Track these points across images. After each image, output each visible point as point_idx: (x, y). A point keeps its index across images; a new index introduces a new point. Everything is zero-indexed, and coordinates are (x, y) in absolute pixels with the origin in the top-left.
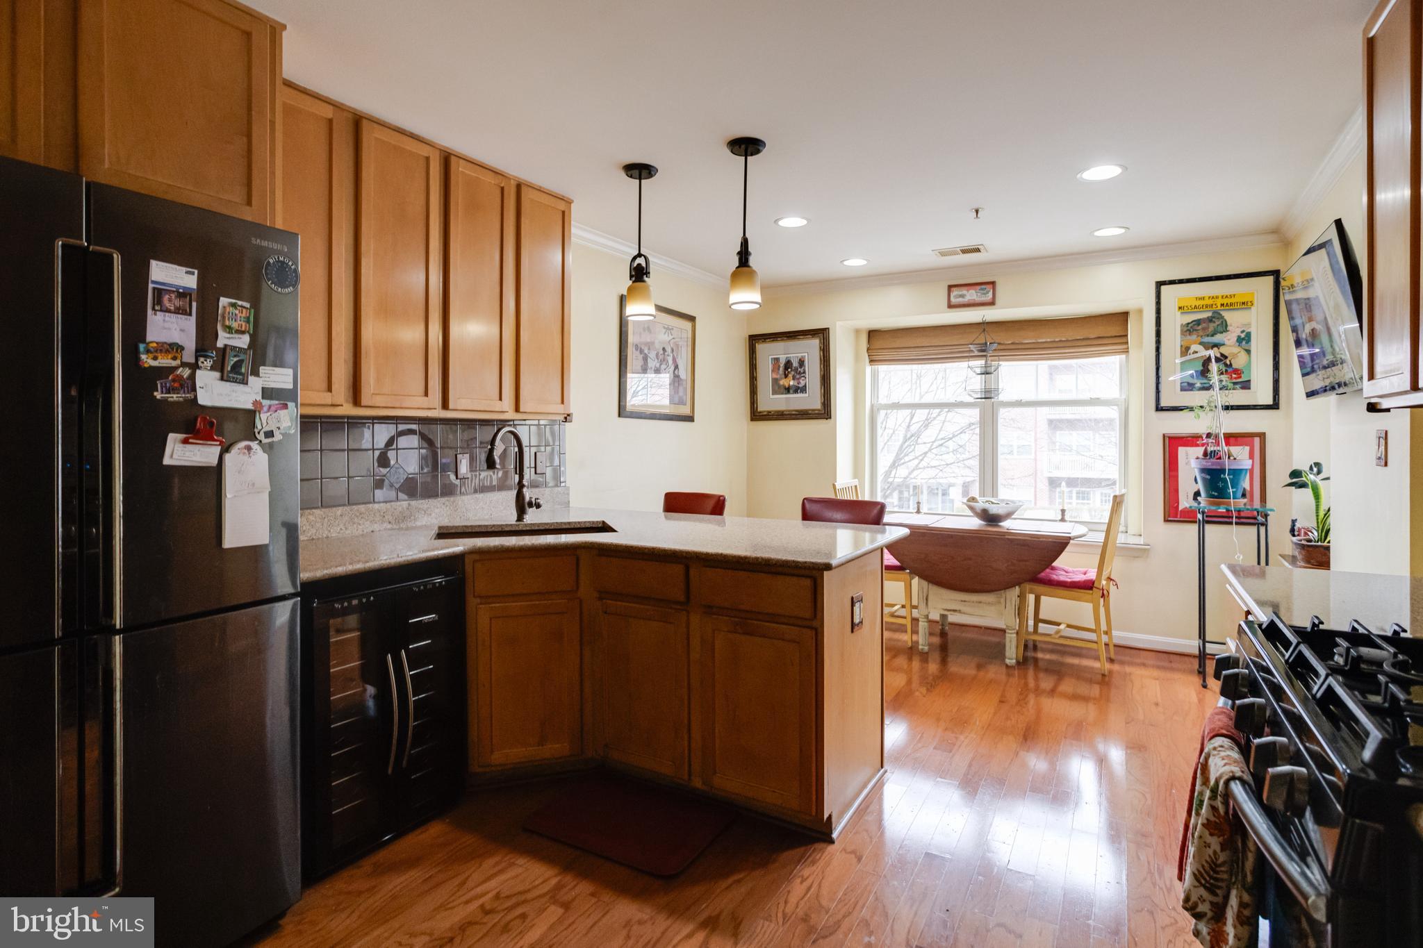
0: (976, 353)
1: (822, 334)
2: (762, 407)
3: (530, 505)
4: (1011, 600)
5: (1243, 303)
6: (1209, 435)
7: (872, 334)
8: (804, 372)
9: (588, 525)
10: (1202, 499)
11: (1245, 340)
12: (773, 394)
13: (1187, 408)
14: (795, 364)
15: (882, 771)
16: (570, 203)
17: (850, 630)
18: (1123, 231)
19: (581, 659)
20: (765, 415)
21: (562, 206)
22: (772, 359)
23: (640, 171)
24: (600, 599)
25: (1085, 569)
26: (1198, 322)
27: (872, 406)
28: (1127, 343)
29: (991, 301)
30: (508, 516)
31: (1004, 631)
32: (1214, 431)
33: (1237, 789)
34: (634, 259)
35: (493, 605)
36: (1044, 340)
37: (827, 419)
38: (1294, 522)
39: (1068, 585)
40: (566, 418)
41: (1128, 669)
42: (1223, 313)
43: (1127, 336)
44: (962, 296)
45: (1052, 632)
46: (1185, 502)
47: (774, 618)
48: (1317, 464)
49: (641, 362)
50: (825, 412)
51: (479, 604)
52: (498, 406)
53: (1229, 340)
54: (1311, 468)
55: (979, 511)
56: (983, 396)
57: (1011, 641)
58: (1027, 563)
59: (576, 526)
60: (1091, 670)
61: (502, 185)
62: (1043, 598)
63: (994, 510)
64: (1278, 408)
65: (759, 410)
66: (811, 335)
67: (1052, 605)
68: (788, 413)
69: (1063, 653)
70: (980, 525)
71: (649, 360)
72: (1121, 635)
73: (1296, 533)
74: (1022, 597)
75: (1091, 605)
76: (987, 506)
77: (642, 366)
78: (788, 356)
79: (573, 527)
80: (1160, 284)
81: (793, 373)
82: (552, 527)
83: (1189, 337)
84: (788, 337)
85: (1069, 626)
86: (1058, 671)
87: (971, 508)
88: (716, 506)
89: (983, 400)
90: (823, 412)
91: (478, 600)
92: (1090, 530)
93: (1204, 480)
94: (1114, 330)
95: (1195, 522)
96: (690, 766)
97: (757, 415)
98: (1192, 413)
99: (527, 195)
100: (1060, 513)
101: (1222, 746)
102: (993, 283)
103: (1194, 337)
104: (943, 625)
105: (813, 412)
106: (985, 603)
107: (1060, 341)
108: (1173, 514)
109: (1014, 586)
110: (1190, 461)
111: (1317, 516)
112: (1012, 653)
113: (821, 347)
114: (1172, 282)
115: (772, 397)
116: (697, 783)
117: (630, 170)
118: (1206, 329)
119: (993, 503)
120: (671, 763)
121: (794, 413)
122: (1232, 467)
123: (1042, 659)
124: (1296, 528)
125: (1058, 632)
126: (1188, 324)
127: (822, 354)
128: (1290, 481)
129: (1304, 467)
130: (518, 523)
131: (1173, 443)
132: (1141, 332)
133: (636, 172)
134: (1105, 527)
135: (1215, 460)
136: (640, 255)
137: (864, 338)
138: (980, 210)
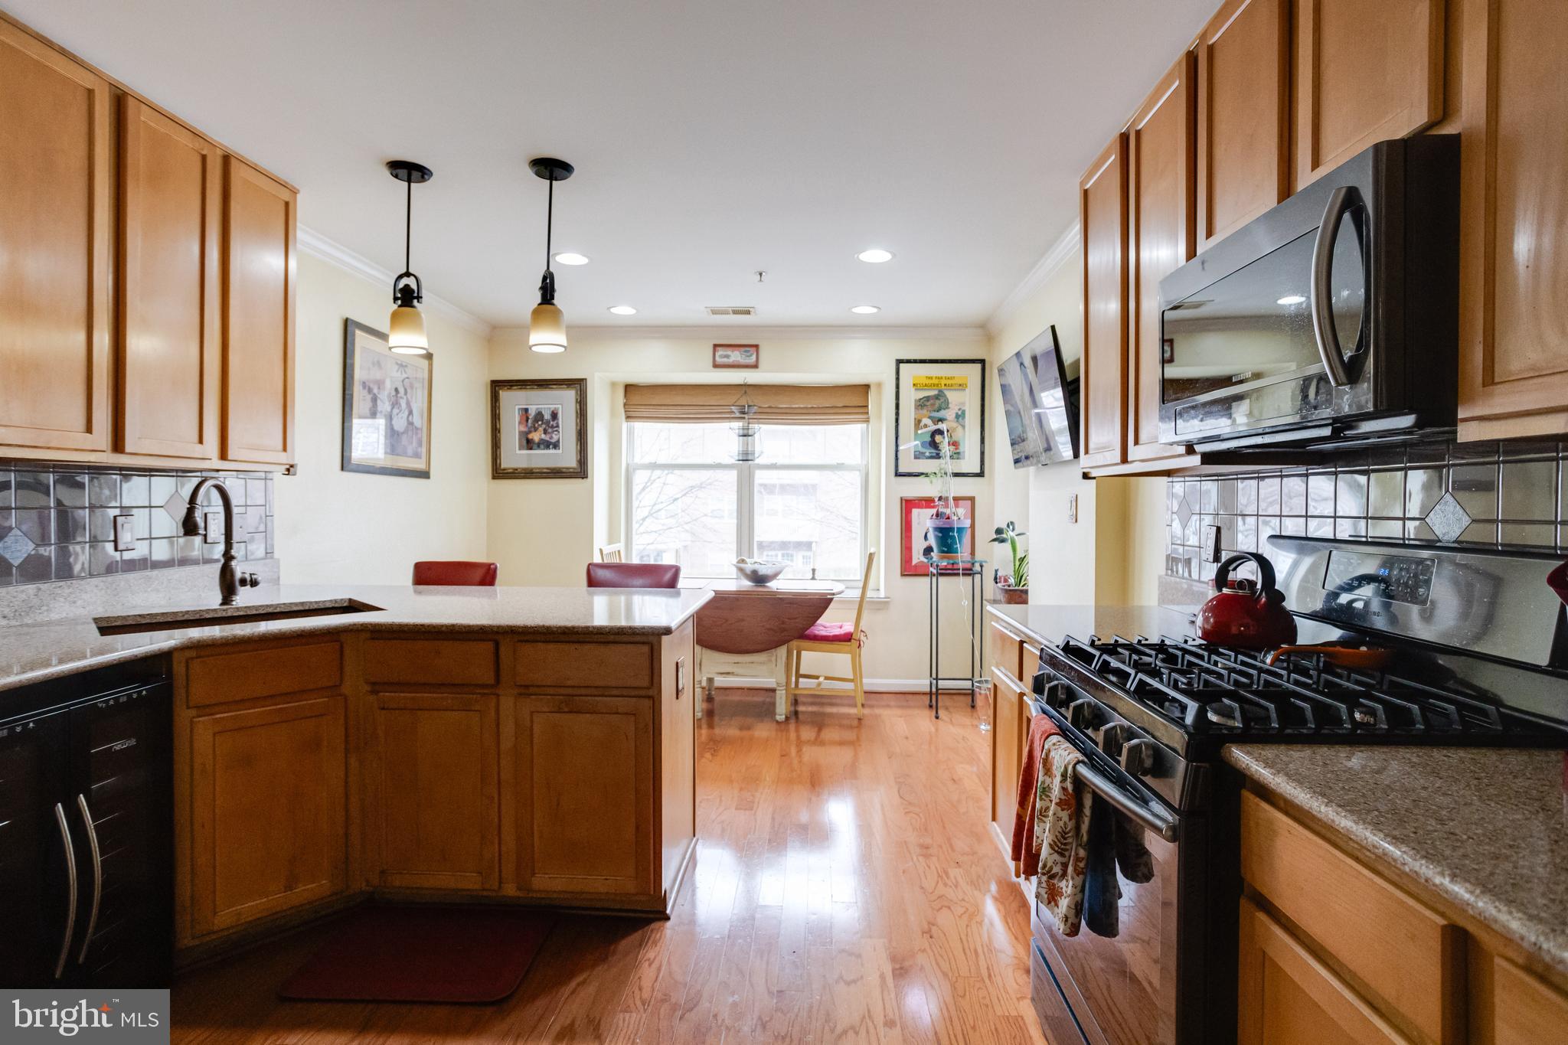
0: (738, 415)
1: (578, 385)
2: (506, 463)
3: (243, 582)
4: (781, 658)
5: (960, 385)
6: (940, 498)
7: (629, 388)
8: (558, 426)
9: (328, 605)
10: (935, 555)
11: (960, 416)
12: (520, 449)
13: (922, 474)
14: (547, 416)
15: (695, 839)
16: (296, 193)
17: (675, 696)
18: (875, 310)
19: (346, 768)
20: (510, 473)
21: (285, 195)
22: (519, 409)
23: (409, 171)
24: (374, 692)
25: (841, 624)
26: (928, 398)
27: (628, 465)
28: (868, 413)
29: (755, 363)
30: (212, 599)
31: (773, 690)
32: (944, 495)
33: (1083, 770)
34: (400, 277)
35: (218, 716)
36: (797, 406)
37: (583, 478)
38: (996, 571)
39: (831, 639)
40: (288, 470)
41: (877, 711)
42: (946, 393)
43: (867, 406)
44: (727, 356)
45: (814, 686)
46: (918, 557)
47: (604, 690)
48: (1012, 523)
49: (369, 404)
50: (581, 471)
51: (194, 717)
52: (197, 450)
53: (949, 414)
54: (1008, 526)
55: (748, 572)
56: (741, 459)
57: (781, 698)
58: (797, 620)
59: (312, 607)
60: (848, 716)
61: (204, 152)
62: (804, 653)
63: (763, 570)
64: (983, 476)
65: (502, 467)
66: (566, 385)
67: (812, 659)
68: (537, 471)
69: (822, 704)
70: (749, 586)
71: (379, 402)
72: (870, 682)
73: (998, 581)
74: (789, 653)
75: (849, 656)
76: (756, 567)
77: (370, 410)
78: (540, 406)
79: (307, 608)
80: (899, 362)
81: (544, 426)
82: (278, 610)
83: (921, 411)
84: (538, 385)
85: (827, 678)
86: (819, 722)
87: (741, 570)
88: (486, 575)
89: (741, 462)
90: (579, 470)
91: (193, 712)
92: (847, 588)
93: (937, 537)
94: (855, 400)
95: (928, 575)
96: (500, 871)
97: (499, 473)
98: (927, 479)
99: (238, 173)
100: (811, 572)
101: (1059, 742)
102: (757, 346)
103: (925, 412)
104: (709, 690)
105: (568, 471)
106: (757, 663)
107: (812, 407)
108: (909, 569)
109: (784, 644)
110: (923, 521)
111: (1015, 565)
112: (782, 709)
113: (577, 400)
114: (908, 361)
115: (518, 452)
116: (510, 890)
117: (395, 169)
118: (933, 405)
119: (761, 564)
120: (475, 874)
121: (545, 470)
122: (959, 526)
123: (803, 712)
124: (998, 576)
125: (819, 684)
126: (921, 399)
127: (578, 407)
128: (995, 537)
129: (1004, 526)
130: (225, 607)
131: (908, 505)
132: (881, 404)
133: (403, 172)
134: (861, 584)
135: (944, 520)
136: (408, 274)
137: (621, 392)
138: (764, 274)
